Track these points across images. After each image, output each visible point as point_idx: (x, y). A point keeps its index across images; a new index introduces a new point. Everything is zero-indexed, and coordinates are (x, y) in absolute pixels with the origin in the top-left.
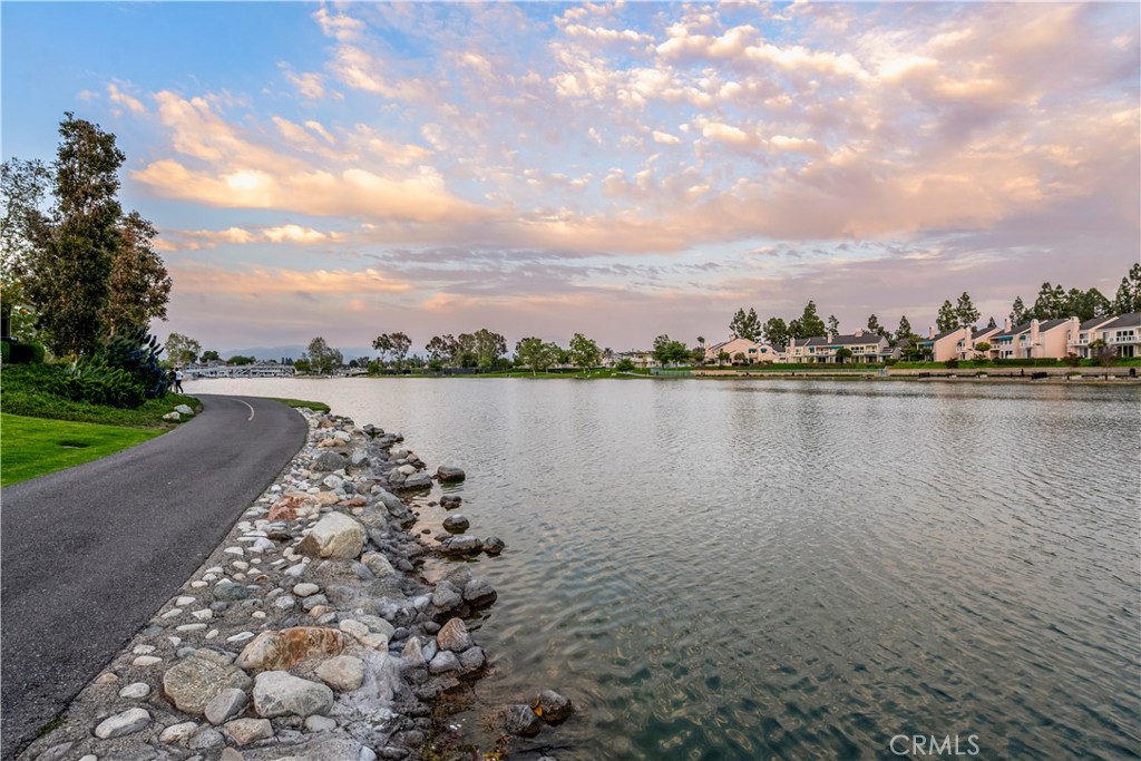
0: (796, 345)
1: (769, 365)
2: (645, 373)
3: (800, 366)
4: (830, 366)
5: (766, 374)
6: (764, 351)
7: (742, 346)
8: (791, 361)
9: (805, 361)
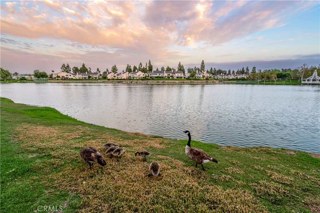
0: (79, 74)
1: (72, 79)
2: (32, 81)
3: (79, 80)
4: (87, 80)
5: (71, 81)
6: (70, 76)
7: (64, 74)
8: (78, 78)
9: (81, 78)
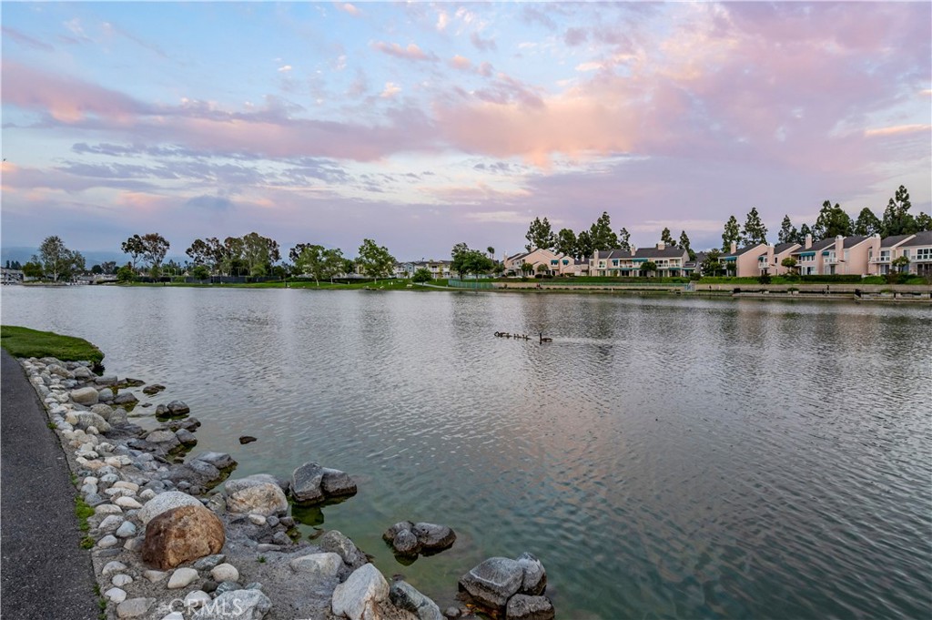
0: (600, 257)
1: (572, 278)
2: (442, 284)
3: (602, 279)
4: (633, 280)
5: (571, 287)
6: (566, 263)
7: (542, 258)
8: (595, 274)
9: (608, 274)
